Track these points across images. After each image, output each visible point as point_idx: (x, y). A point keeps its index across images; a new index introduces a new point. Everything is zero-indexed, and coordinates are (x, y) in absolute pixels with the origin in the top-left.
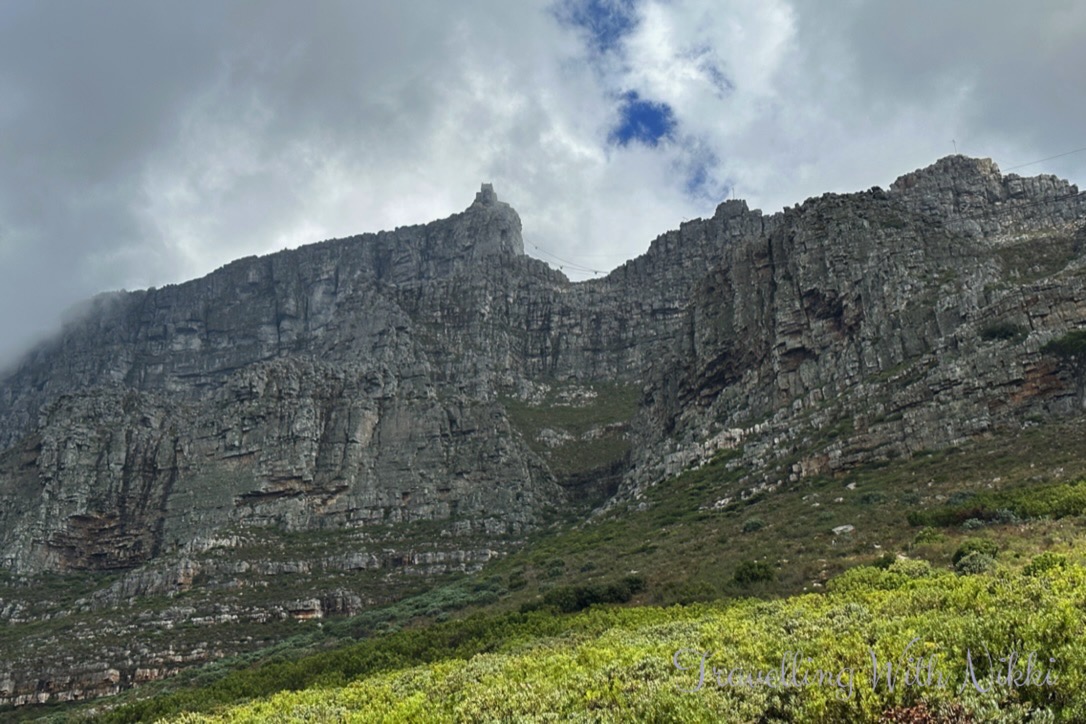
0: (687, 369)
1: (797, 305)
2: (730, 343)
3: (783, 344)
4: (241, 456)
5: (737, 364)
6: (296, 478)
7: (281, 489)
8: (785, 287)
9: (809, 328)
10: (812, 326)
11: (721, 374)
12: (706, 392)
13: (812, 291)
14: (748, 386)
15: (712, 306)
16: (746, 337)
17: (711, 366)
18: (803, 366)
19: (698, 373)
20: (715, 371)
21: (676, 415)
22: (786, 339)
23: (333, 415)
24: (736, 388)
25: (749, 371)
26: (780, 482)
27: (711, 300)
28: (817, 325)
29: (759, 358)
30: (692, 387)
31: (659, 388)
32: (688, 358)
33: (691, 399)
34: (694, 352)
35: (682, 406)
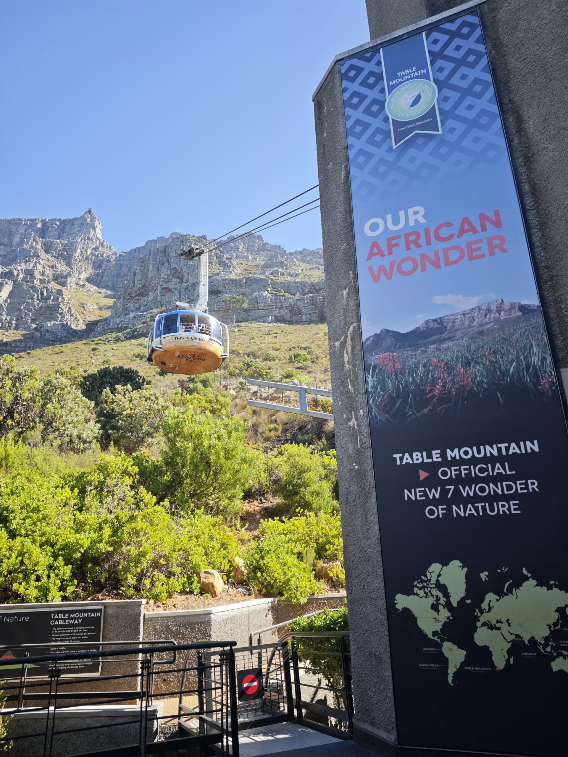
0: (131, 288)
1: (169, 271)
2: (146, 282)
3: (162, 285)
5: (148, 290)
8: (166, 265)
9: (172, 281)
10: (173, 280)
11: (143, 292)
13: (175, 268)
14: (150, 298)
16: (152, 281)
18: (167, 294)
19: (135, 291)
20: (140, 291)
21: (126, 305)
22: (163, 284)
25: (151, 293)
28: (175, 280)
29: (154, 289)
30: (132, 296)
31: (123, 294)
32: (132, 285)
33: (132, 300)
34: (135, 283)
35: (128, 302)
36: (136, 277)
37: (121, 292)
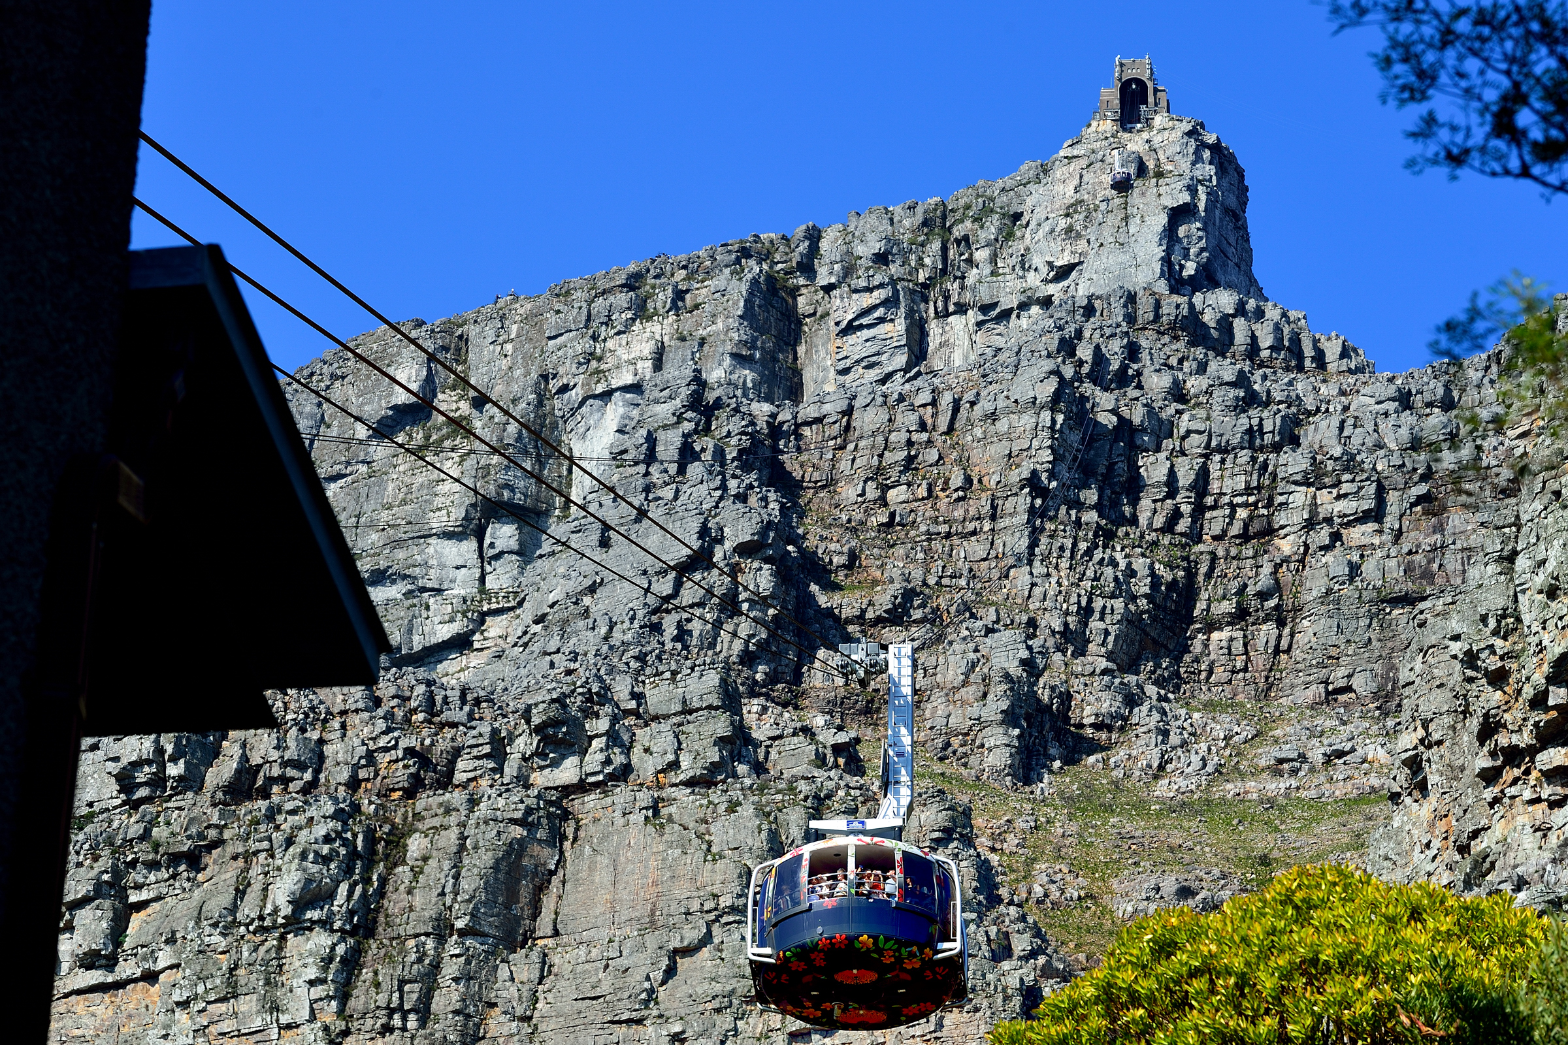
19: (1528, 691)
23: (416, 845)
30: (1515, 738)
31: (1439, 743)
32: (1498, 643)
33: (1515, 781)
34: (1519, 620)
35: (1491, 805)
36: (1522, 563)
37: (1418, 723)
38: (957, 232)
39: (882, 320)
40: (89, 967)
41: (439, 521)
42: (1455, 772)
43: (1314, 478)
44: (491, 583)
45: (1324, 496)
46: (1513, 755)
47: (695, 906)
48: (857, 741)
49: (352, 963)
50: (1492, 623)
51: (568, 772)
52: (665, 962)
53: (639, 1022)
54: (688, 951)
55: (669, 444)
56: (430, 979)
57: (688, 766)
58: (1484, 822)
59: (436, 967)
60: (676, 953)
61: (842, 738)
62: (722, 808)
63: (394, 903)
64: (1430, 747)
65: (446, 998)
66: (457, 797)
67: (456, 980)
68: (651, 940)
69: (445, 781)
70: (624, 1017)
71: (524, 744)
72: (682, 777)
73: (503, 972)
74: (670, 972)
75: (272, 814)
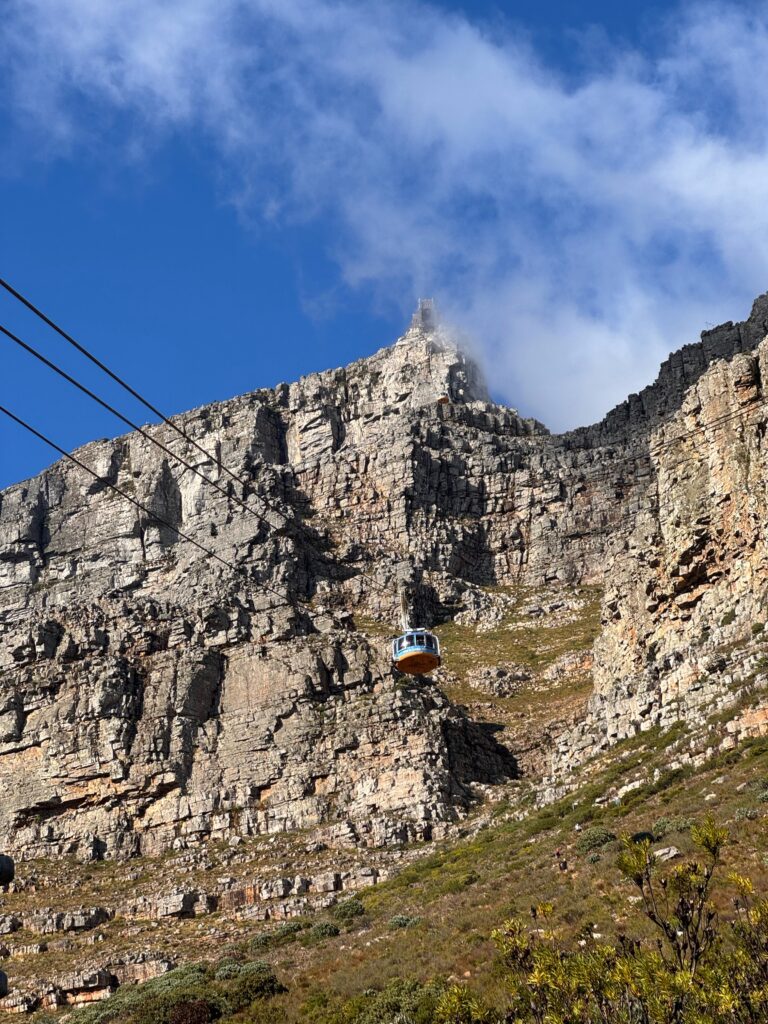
0: (655, 564)
2: (707, 520)
4: (23, 749)
5: (721, 553)
6: (100, 776)
7: (81, 795)
12: (684, 598)
15: (681, 467)
16: (729, 511)
17: (686, 558)
19: (670, 569)
20: (692, 565)
21: (647, 636)
23: (155, 676)
24: (721, 589)
25: (738, 562)
26: (709, 751)
27: (680, 457)
29: (750, 542)
30: (664, 592)
31: (625, 596)
32: (654, 548)
33: (665, 611)
34: (662, 538)
35: (654, 622)
36: (662, 512)
37: (615, 588)
38: (351, 382)
39: (320, 424)
40: (7, 742)
41: (122, 530)
42: (633, 609)
43: (532, 483)
44: (148, 557)
45: (536, 491)
46: (663, 598)
47: (286, 696)
48: (352, 615)
49: (131, 733)
50: (650, 540)
51: (221, 638)
52: (275, 722)
53: (266, 749)
54: (287, 716)
55: (238, 488)
56: (166, 736)
57: (276, 633)
58: (651, 630)
59: (169, 731)
60: (279, 718)
61: (345, 614)
62: (294, 650)
63: (148, 702)
64: (620, 598)
65: (176, 745)
66: (171, 653)
67: (179, 736)
68: (268, 712)
69: (165, 647)
70: (259, 747)
71: (199, 627)
72: (274, 637)
73: (200, 731)
74: (278, 726)
75: (87, 666)
